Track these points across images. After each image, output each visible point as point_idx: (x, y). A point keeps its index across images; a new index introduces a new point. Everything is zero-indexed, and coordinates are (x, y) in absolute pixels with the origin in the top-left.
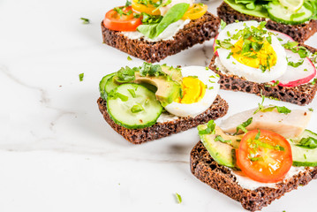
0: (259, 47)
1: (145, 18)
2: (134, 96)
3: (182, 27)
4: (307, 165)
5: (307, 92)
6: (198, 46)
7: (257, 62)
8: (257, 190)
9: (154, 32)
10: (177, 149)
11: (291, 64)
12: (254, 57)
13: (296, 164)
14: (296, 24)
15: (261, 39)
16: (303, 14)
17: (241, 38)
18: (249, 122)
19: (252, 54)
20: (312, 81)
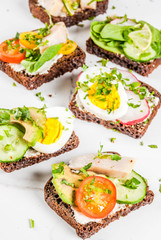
0: (108, 92)
1: (28, 54)
2: (8, 135)
3: (55, 62)
4: (127, 204)
5: (140, 131)
6: (68, 74)
7: (105, 104)
8: (88, 224)
9: (32, 68)
10: (38, 176)
11: (132, 105)
12: (103, 100)
13: (120, 202)
14: (143, 63)
15: (111, 85)
16: (149, 54)
17: (96, 82)
18: (89, 166)
19: (103, 97)
20: (145, 120)
